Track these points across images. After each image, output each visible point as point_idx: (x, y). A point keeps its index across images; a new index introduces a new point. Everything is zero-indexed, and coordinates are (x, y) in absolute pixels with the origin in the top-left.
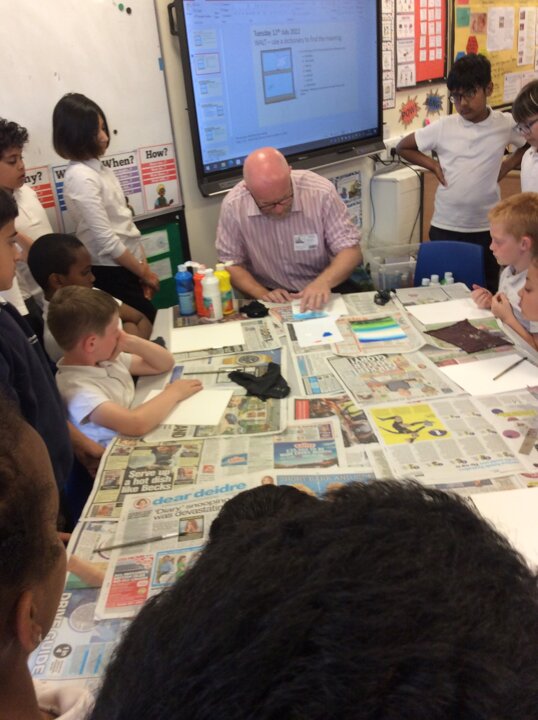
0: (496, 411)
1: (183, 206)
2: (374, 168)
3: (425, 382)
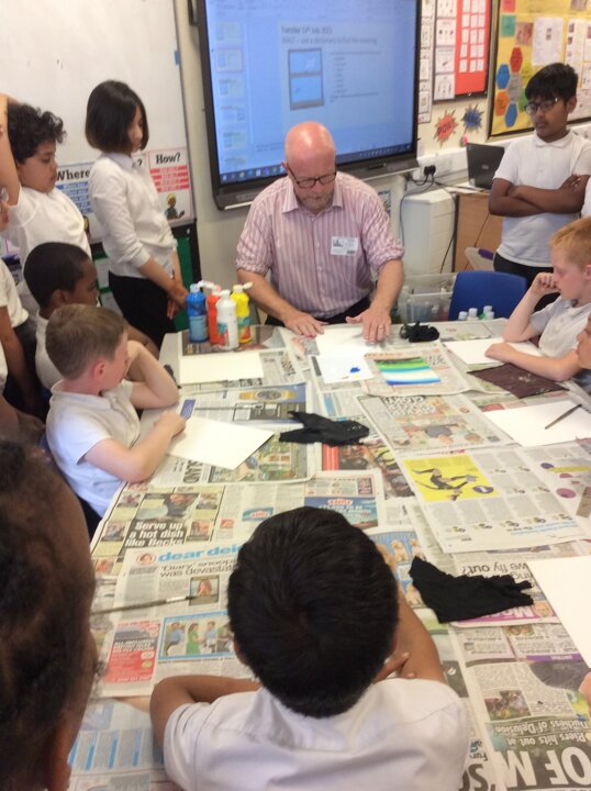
0: (546, 466)
1: (195, 220)
2: (406, 189)
3: (469, 428)
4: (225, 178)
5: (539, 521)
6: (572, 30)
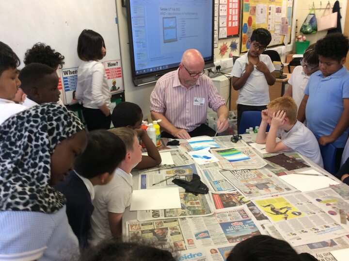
0: (318, 200)
1: (124, 91)
2: (209, 75)
3: (275, 184)
4: (137, 72)
5: (326, 227)
6: (270, 10)
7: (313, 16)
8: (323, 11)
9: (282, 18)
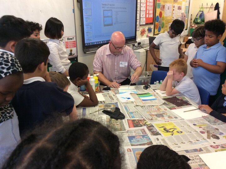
0: (195, 125)
1: (77, 56)
2: (133, 48)
3: (168, 115)
4: (86, 44)
5: (197, 140)
6: (174, 7)
7: (202, 12)
8: (208, 9)
9: (182, 13)
